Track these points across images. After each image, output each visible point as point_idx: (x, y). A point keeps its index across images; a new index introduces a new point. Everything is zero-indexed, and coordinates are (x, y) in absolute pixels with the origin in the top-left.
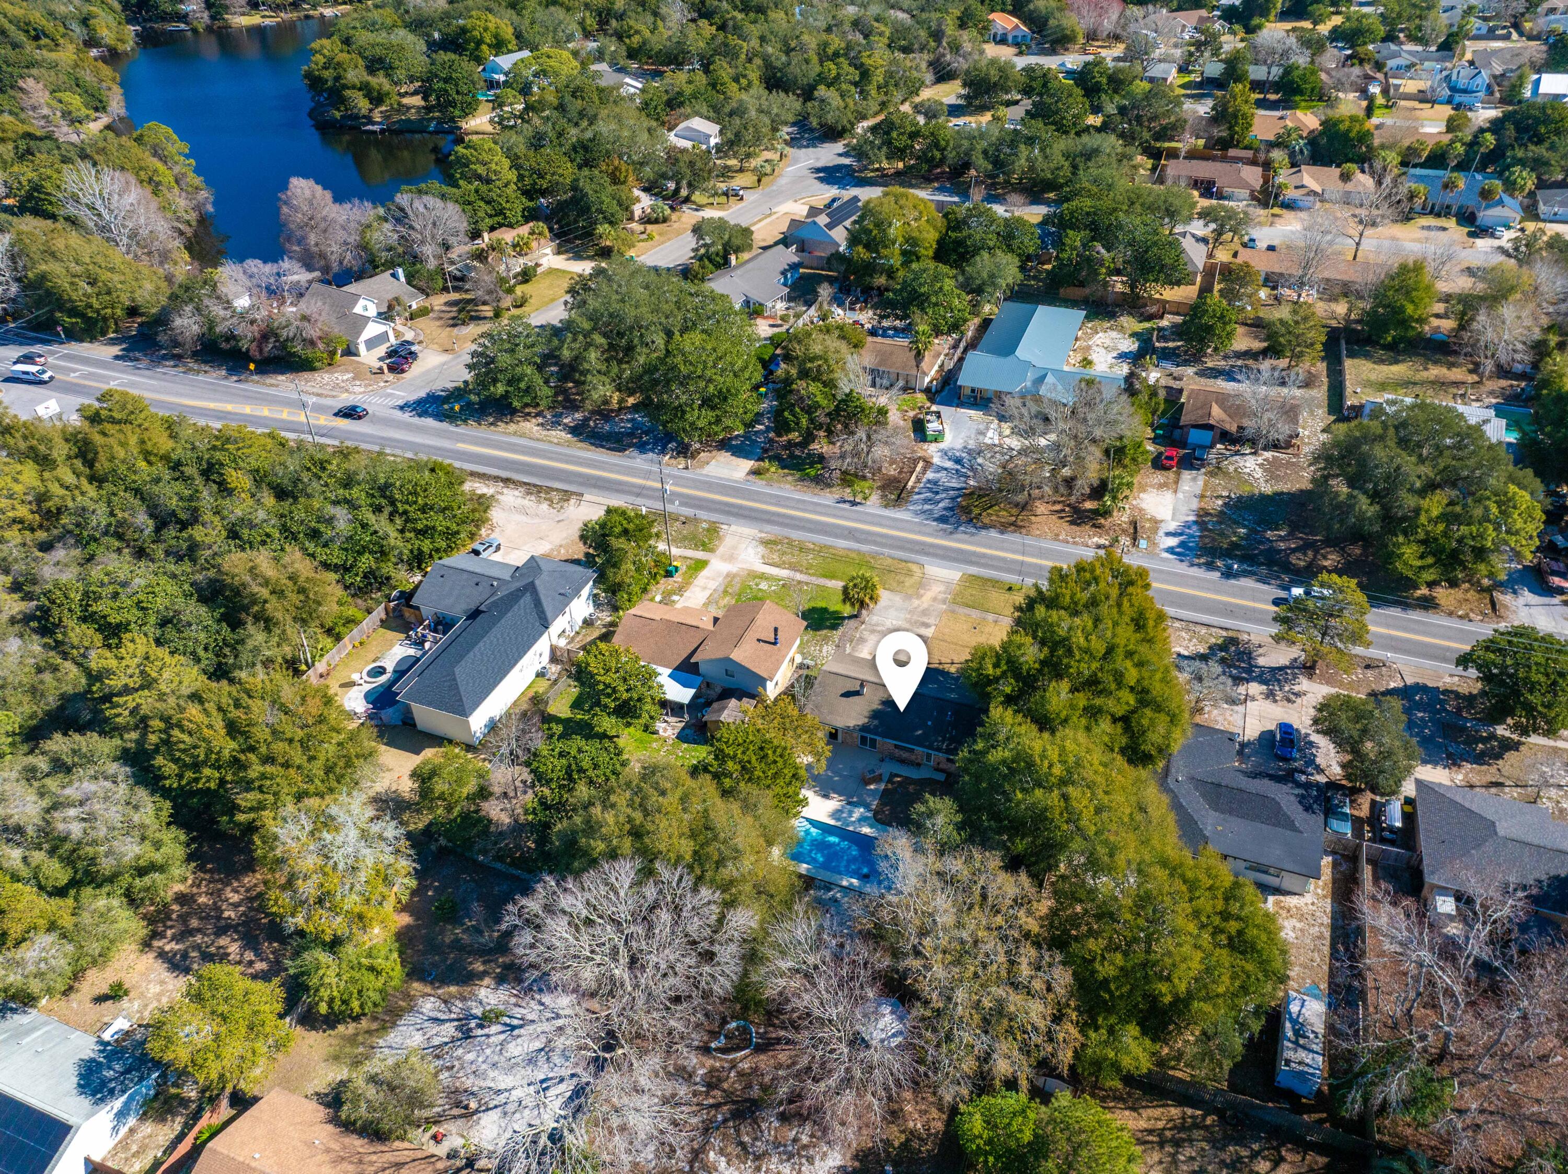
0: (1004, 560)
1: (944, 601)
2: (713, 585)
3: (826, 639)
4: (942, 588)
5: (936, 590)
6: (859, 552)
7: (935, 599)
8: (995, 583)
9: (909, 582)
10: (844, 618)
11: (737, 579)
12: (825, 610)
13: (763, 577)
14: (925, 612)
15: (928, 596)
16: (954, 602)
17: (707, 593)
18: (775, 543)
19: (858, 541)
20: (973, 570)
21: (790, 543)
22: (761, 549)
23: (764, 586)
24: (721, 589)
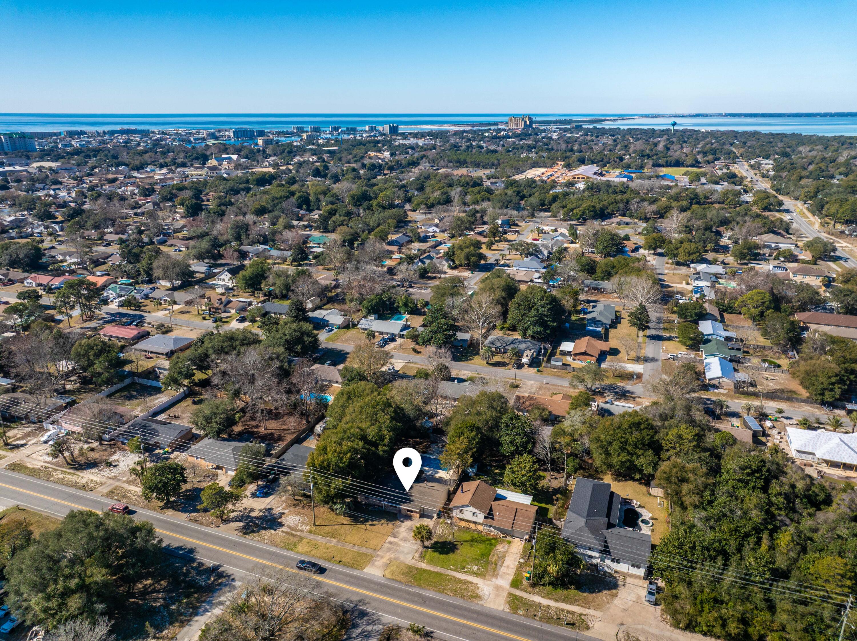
0: (337, 580)
1: (378, 556)
2: (503, 570)
3: (440, 536)
4: (377, 563)
5: (380, 562)
6: (420, 587)
7: (382, 557)
8: (346, 565)
9: (394, 568)
10: (431, 548)
11: (491, 573)
12: (441, 553)
13: (476, 574)
14: (389, 550)
15: (385, 560)
16: (372, 556)
17: (505, 564)
18: (472, 597)
19: (420, 595)
20: (356, 573)
21: (463, 596)
22: (480, 593)
23: (475, 568)
24: (498, 567)
